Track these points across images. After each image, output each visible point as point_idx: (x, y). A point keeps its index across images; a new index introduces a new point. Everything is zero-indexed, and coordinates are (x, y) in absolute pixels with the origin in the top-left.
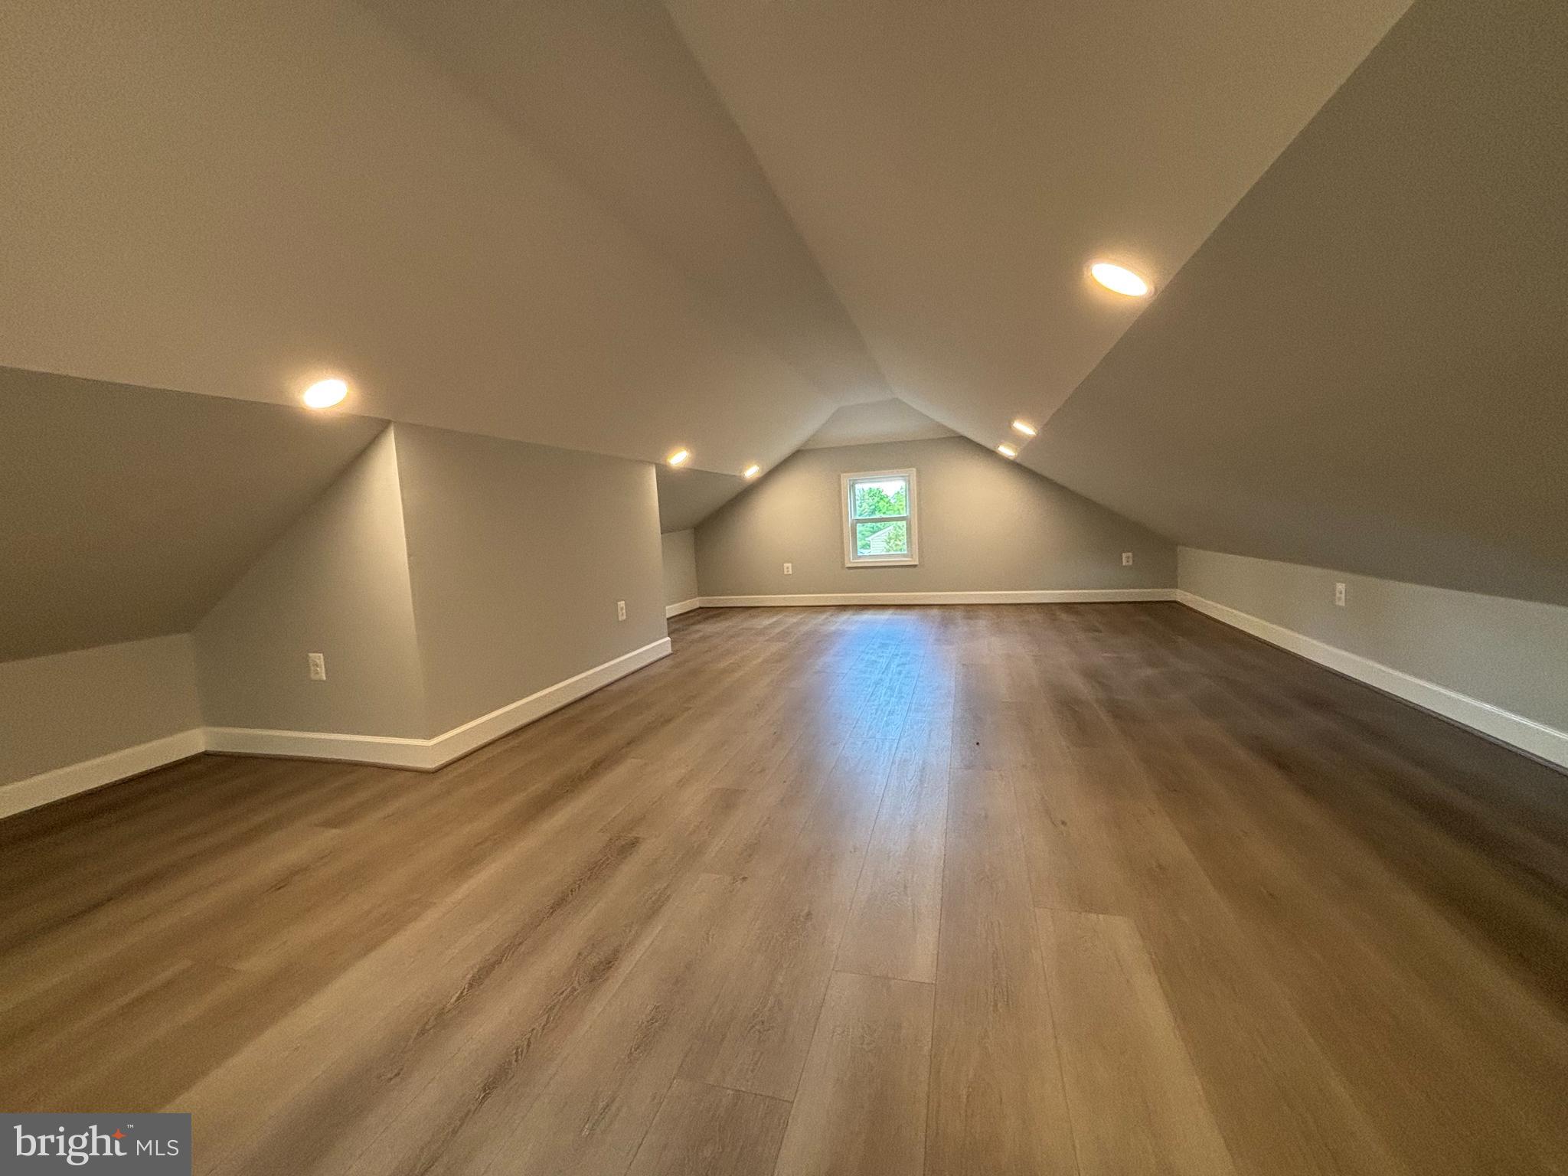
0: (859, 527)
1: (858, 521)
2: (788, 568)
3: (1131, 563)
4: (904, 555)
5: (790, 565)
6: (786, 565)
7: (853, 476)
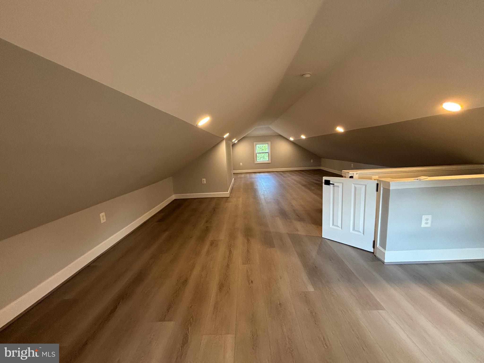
0: (258, 154)
1: (257, 153)
2: (241, 164)
3: (312, 162)
4: (267, 161)
5: (242, 163)
6: (241, 163)
7: (256, 143)
